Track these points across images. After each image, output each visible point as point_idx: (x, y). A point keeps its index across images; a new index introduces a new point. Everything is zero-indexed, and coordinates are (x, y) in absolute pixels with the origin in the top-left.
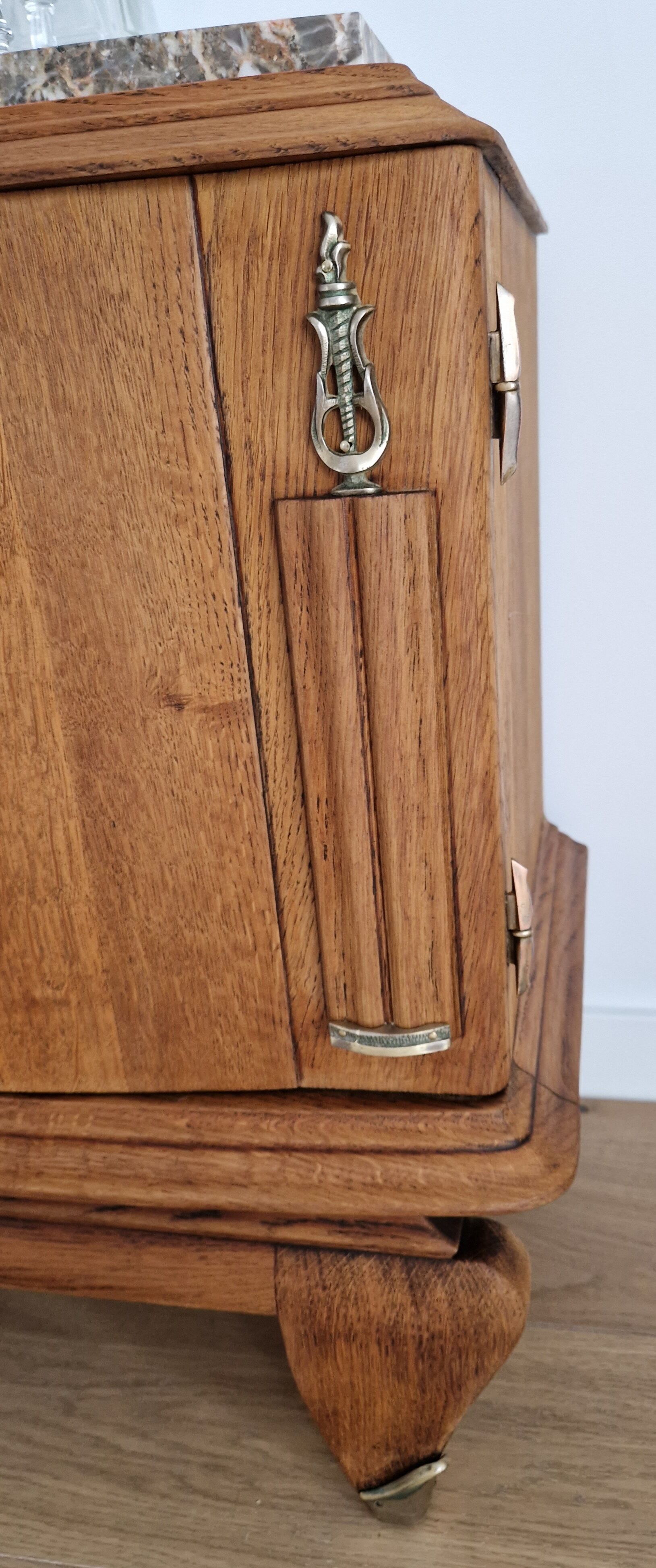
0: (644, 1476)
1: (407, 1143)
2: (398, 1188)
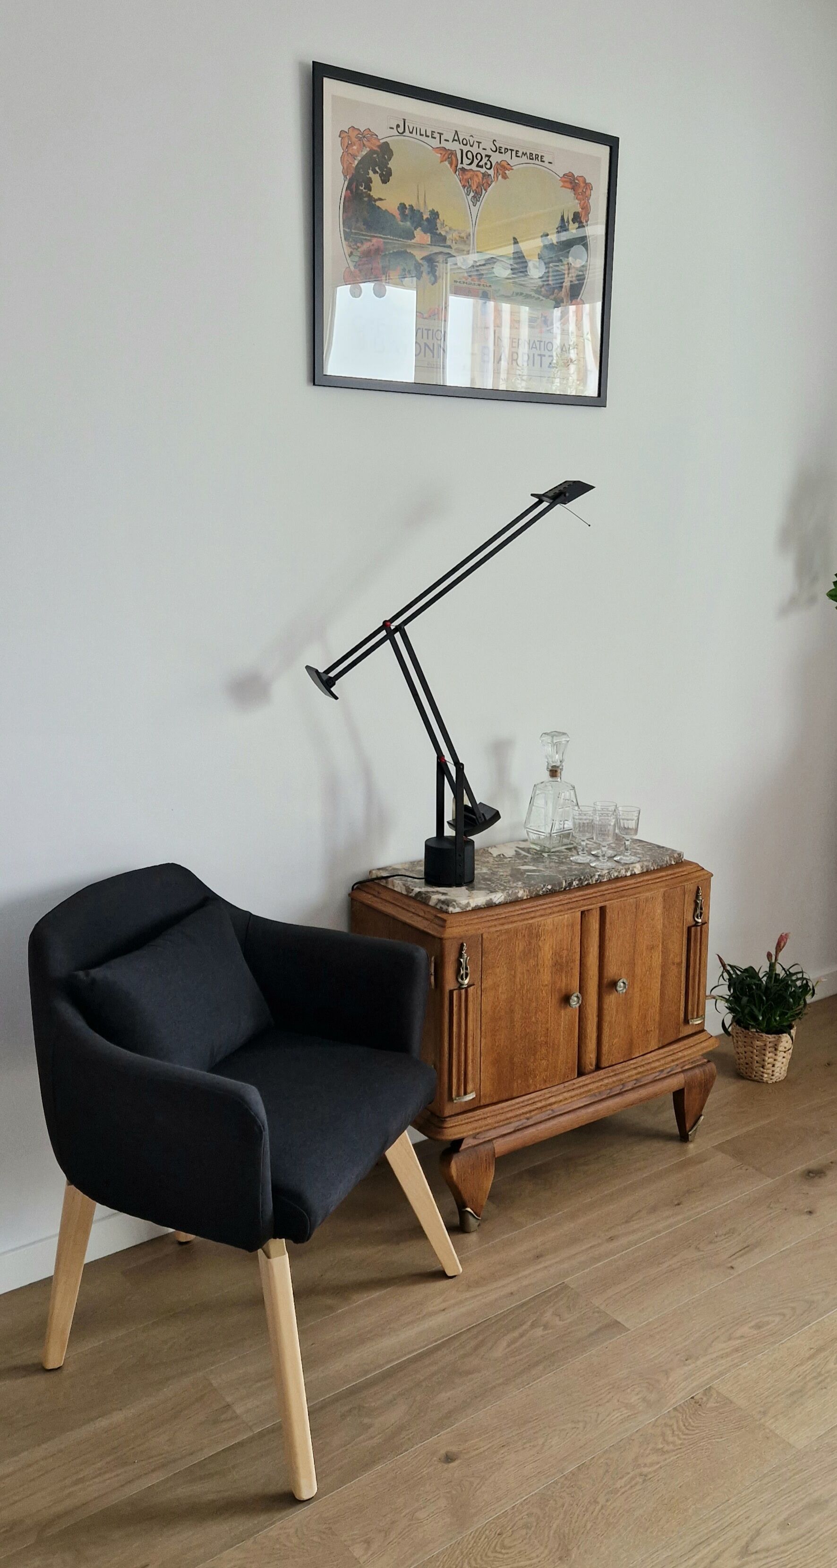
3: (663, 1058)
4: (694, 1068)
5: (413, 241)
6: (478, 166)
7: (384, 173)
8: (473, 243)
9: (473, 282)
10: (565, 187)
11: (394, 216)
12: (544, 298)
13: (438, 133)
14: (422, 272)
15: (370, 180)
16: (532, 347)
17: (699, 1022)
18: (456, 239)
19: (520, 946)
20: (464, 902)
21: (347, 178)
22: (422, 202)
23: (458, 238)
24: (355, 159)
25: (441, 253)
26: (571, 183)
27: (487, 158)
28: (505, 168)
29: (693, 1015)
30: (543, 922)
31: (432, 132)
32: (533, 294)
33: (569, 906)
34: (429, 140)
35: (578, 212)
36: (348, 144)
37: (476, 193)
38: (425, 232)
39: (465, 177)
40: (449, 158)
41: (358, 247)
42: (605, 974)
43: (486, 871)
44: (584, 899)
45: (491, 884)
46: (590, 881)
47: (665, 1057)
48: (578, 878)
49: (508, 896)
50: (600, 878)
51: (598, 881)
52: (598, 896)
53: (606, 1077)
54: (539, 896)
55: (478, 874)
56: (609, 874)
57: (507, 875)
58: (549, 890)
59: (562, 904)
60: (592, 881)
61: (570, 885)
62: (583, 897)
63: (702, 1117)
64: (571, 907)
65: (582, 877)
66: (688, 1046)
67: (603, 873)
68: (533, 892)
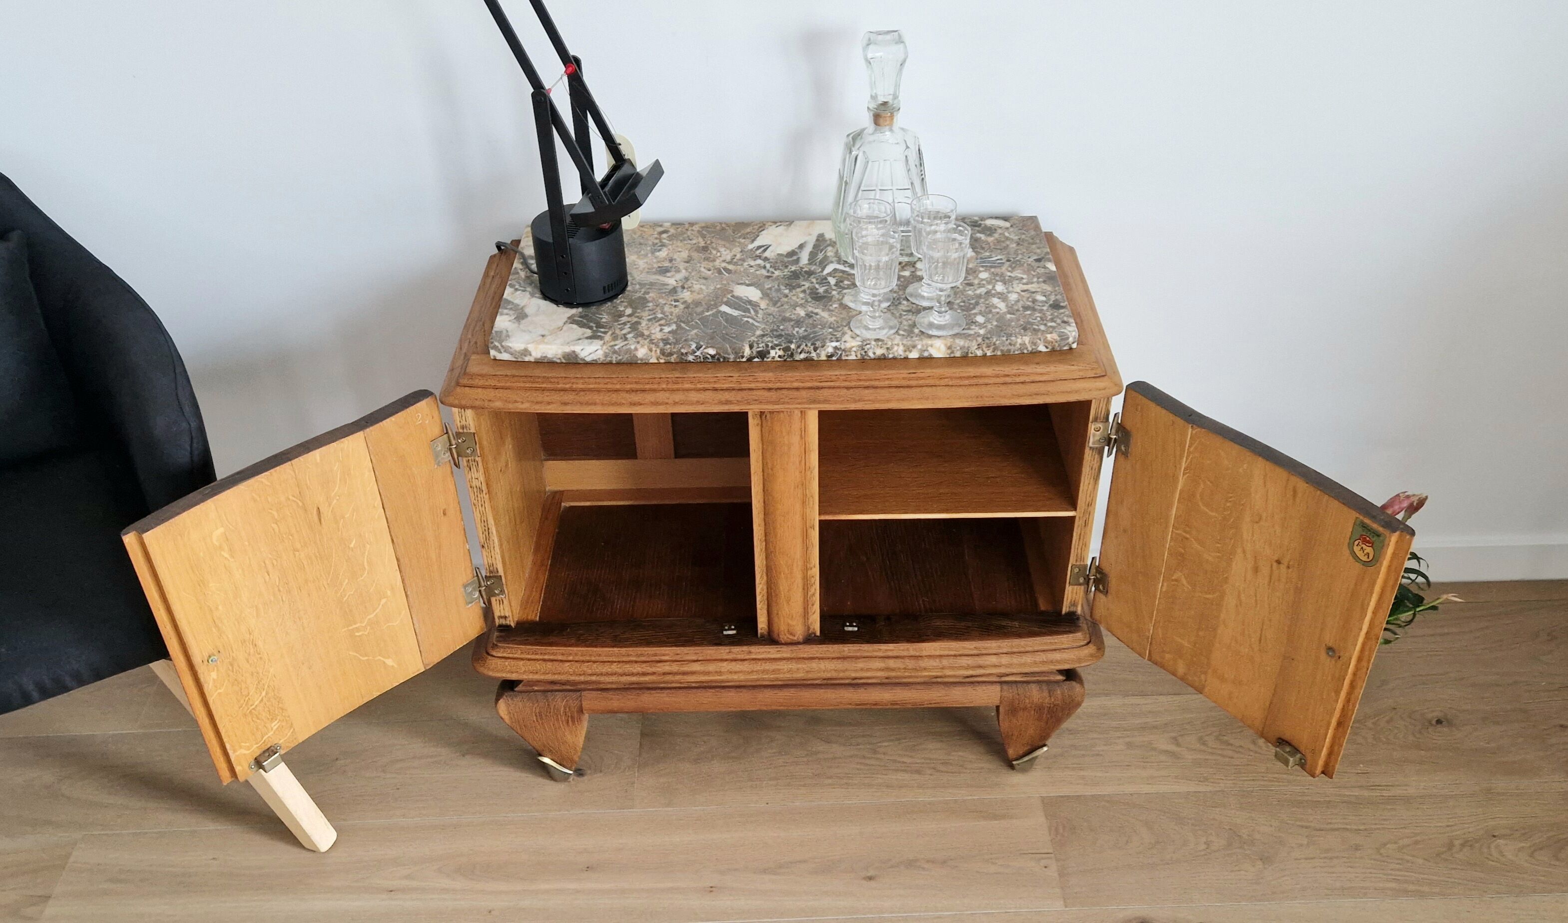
0: (1105, 745)
1: (1053, 647)
2: (1052, 662)
3: (955, 656)
4: (1028, 682)
20: (521, 342)
43: (672, 282)
44: (770, 389)
45: (629, 316)
46: (814, 354)
47: (960, 655)
48: (784, 346)
49: (615, 352)
50: (840, 353)
51: (834, 358)
52: (804, 388)
53: (819, 659)
54: (683, 364)
55: (645, 284)
56: (863, 349)
57: (685, 302)
58: (709, 356)
59: (716, 390)
60: (818, 355)
61: (762, 354)
62: (770, 385)
63: (1045, 749)
64: (732, 399)
65: (793, 346)
66: (1023, 649)
67: (848, 345)
68: (671, 354)
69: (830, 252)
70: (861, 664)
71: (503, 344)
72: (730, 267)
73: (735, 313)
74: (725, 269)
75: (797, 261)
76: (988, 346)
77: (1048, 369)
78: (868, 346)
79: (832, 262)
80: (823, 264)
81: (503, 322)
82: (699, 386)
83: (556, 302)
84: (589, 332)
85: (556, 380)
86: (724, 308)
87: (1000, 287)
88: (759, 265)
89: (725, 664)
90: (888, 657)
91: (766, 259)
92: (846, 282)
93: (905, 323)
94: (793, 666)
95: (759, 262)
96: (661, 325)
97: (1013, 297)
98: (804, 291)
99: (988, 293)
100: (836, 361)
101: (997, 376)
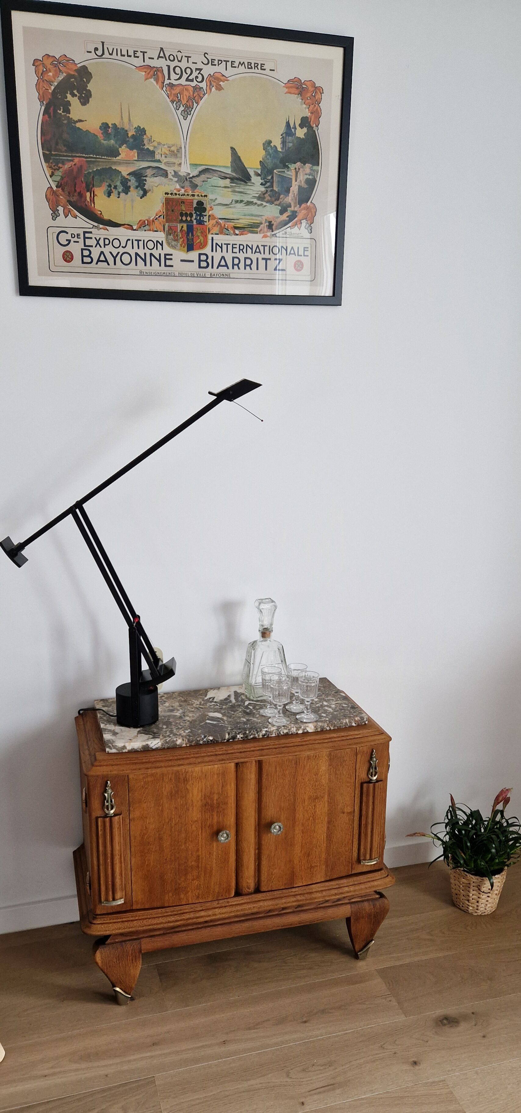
1: (373, 879)
2: (371, 888)
3: (328, 890)
4: (363, 901)
5: (117, 158)
6: (187, 80)
7: (83, 95)
8: (185, 156)
9: (186, 193)
10: (290, 93)
11: (97, 136)
12: (268, 204)
13: (141, 52)
14: (130, 187)
15: (69, 103)
16: (256, 252)
17: (375, 862)
18: (165, 153)
19: (167, 788)
20: (120, 744)
21: (43, 104)
22: (126, 120)
23: (167, 152)
24: (51, 85)
25: (149, 167)
26: (297, 88)
27: (198, 72)
28: (219, 80)
29: (365, 856)
30: (190, 770)
31: (134, 51)
32: (255, 201)
33: (222, 757)
34: (133, 60)
35: (307, 117)
36: (43, 71)
37: (187, 106)
38: (131, 149)
39: (173, 92)
40: (154, 75)
41: (60, 168)
42: (263, 815)
43: (178, 714)
44: (241, 752)
45: (166, 728)
46: (257, 735)
47: (331, 889)
48: (243, 732)
49: (167, 743)
50: (268, 733)
51: (266, 736)
52: (256, 750)
53: (263, 900)
54: (198, 745)
55: (166, 716)
56: (278, 731)
57: (188, 721)
58: (209, 741)
59: (216, 755)
60: (259, 736)
61: (234, 738)
62: (241, 750)
63: (373, 942)
64: (224, 758)
65: (247, 732)
66: (359, 882)
67: (272, 729)
68: (192, 741)
69: (244, 697)
70: (284, 901)
71: (113, 744)
72: (201, 706)
73: (215, 723)
74: (199, 707)
75: (231, 702)
76: (332, 725)
77: (359, 732)
78: (280, 729)
79: (246, 701)
80: (243, 701)
81: (107, 736)
82: (208, 754)
83: (129, 726)
84: (151, 736)
85: (141, 758)
86: (208, 721)
87: (325, 703)
88: (214, 705)
89: (217, 910)
90: (297, 895)
91: (215, 702)
92: (257, 707)
93: (292, 719)
94: (251, 906)
95: (213, 703)
96: (183, 730)
97: (333, 706)
98: (240, 712)
99: (321, 705)
100: (267, 737)
101: (339, 737)
